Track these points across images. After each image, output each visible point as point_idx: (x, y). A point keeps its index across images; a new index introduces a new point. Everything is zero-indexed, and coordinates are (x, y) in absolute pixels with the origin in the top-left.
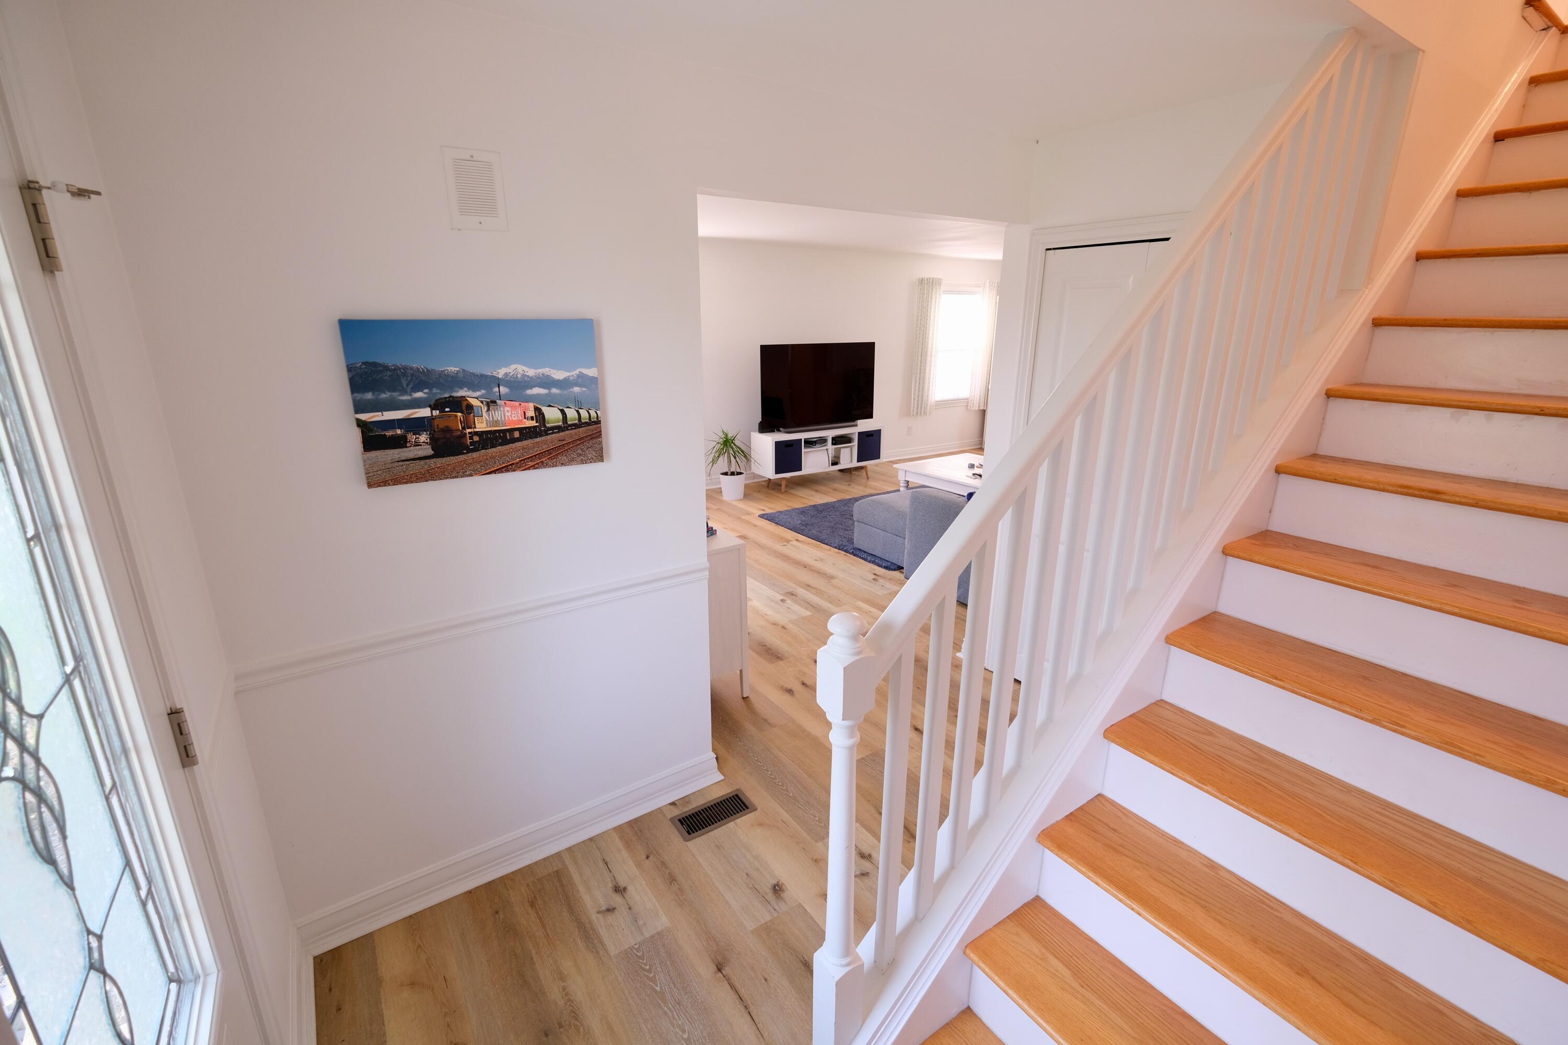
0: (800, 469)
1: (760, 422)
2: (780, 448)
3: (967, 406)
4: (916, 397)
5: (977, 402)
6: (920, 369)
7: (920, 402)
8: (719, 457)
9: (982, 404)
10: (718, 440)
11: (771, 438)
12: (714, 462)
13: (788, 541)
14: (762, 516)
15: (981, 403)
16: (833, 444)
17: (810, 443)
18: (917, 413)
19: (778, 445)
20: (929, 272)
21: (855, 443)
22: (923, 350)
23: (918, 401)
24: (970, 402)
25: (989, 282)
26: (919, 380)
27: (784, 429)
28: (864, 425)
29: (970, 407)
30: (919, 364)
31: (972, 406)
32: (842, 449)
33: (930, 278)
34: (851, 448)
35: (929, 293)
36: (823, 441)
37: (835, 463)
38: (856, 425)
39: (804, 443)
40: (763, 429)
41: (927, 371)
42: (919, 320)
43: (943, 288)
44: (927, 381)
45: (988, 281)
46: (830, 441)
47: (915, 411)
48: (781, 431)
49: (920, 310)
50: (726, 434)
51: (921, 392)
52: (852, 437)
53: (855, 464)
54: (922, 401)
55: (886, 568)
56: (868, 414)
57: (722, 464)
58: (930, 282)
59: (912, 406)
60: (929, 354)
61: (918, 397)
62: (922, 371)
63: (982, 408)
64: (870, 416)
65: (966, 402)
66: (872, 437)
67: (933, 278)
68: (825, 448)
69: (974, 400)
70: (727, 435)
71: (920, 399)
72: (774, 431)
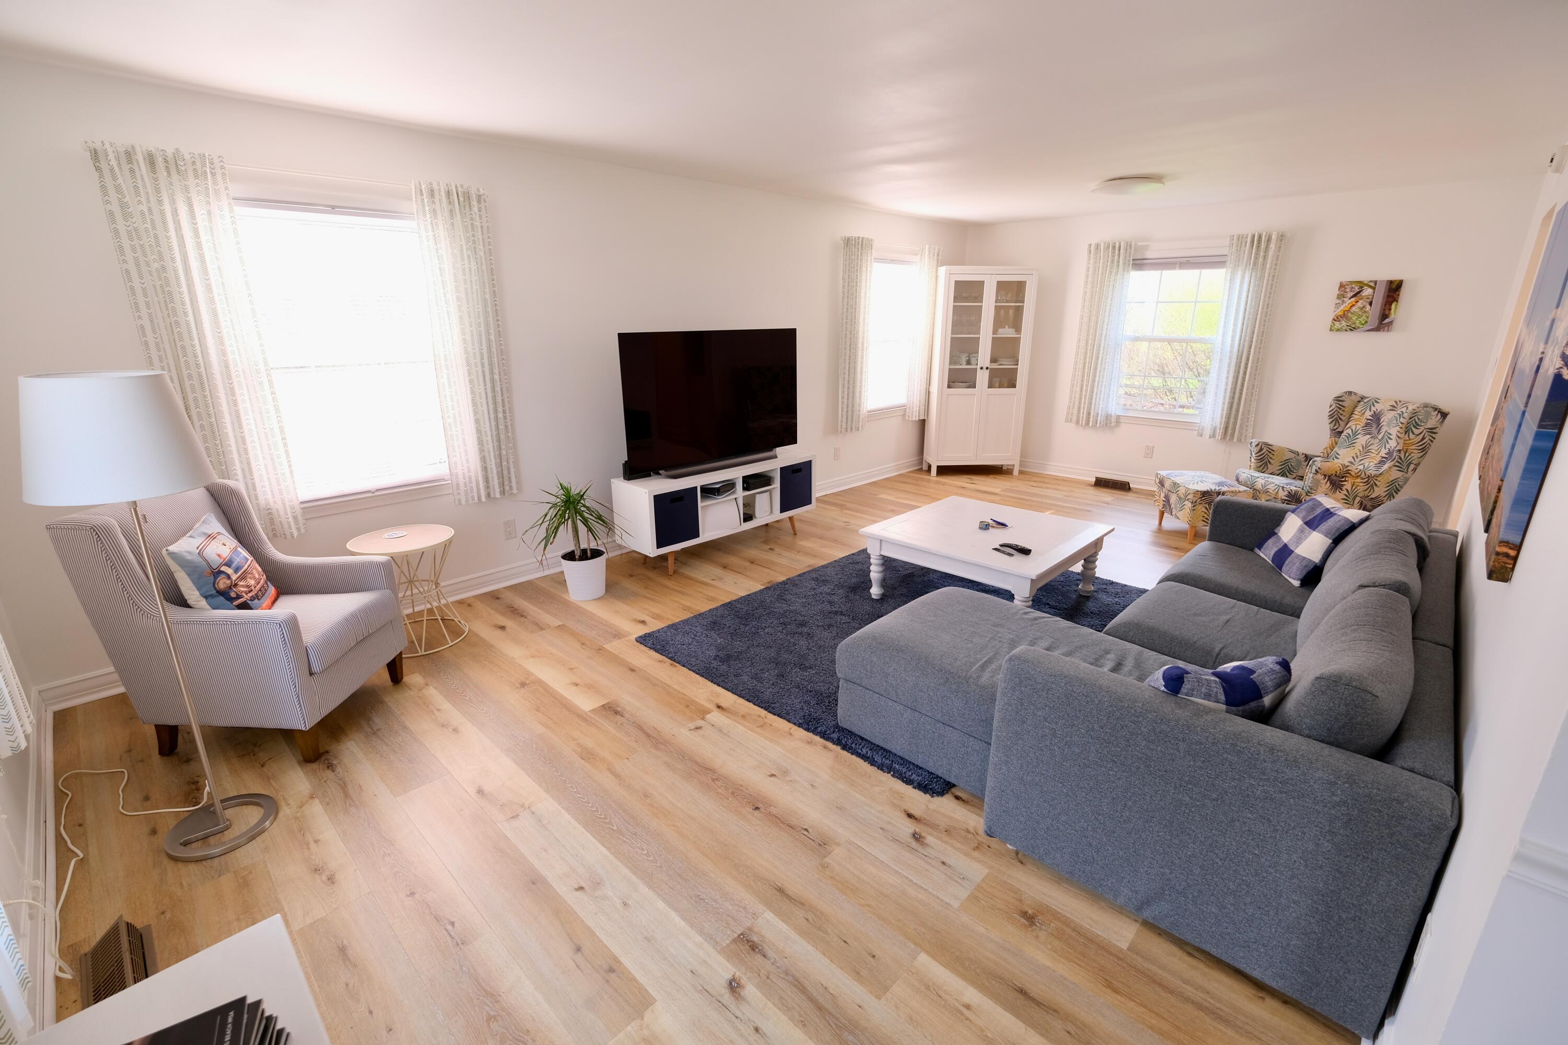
0: (697, 536)
1: (626, 462)
2: (662, 503)
3: (904, 415)
4: (845, 406)
5: (916, 409)
6: (849, 367)
7: (850, 413)
8: (557, 528)
9: (922, 413)
10: (553, 500)
11: (647, 491)
12: (547, 540)
13: (703, 713)
14: (643, 640)
15: (921, 410)
16: (745, 489)
17: (709, 491)
18: (847, 428)
19: (660, 501)
20: (857, 228)
21: (777, 485)
22: (852, 341)
23: (847, 412)
24: (908, 411)
25: (929, 248)
26: (848, 383)
27: (666, 471)
28: (787, 456)
29: (909, 416)
30: (847, 361)
31: (911, 416)
32: (757, 495)
33: (859, 237)
34: (770, 491)
35: (858, 259)
36: (727, 487)
37: (748, 517)
38: (776, 457)
39: (701, 492)
40: (630, 475)
41: (859, 370)
42: (846, 298)
43: (875, 254)
44: (858, 384)
45: (927, 246)
46: (739, 485)
47: (844, 425)
48: (660, 474)
49: (846, 284)
50: (567, 489)
51: (851, 400)
52: (771, 475)
53: (777, 515)
54: (853, 411)
55: (924, 788)
56: (790, 437)
57: (565, 541)
58: (859, 243)
59: (840, 420)
60: (860, 346)
61: (847, 407)
62: (852, 371)
63: (922, 418)
64: (792, 440)
65: (902, 410)
66: (800, 473)
67: (863, 238)
68: (733, 497)
69: (913, 408)
70: (569, 493)
71: (850, 409)
72: (650, 476)
